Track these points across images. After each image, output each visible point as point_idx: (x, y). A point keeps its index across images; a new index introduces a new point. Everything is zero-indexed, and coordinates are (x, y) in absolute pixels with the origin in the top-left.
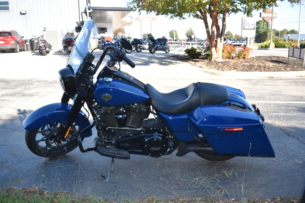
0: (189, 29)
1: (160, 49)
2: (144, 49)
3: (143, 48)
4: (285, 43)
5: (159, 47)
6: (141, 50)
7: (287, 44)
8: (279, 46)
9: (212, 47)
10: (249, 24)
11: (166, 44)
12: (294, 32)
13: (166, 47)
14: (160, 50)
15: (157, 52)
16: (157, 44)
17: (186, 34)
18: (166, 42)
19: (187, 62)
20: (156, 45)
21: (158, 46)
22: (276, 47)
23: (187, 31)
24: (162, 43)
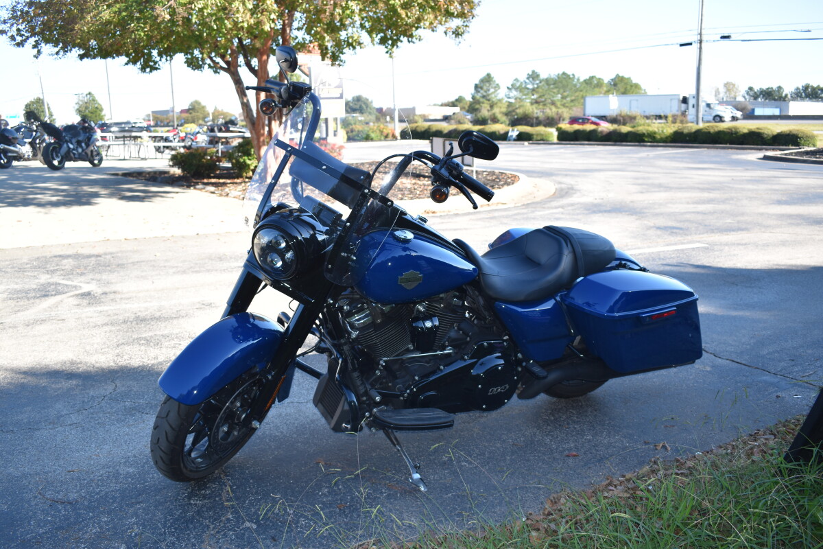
0: (84, 95)
1: (76, 156)
2: (19, 158)
3: (15, 155)
4: (368, 129)
5: (74, 149)
6: (9, 162)
7: (373, 132)
8: (356, 138)
9: (261, 144)
10: (330, 85)
11: (91, 141)
12: (362, 101)
13: (92, 151)
14: (75, 160)
15: (68, 164)
16: (67, 142)
17: (78, 109)
18: (92, 136)
19: (192, 188)
20: (65, 145)
21: (71, 146)
22: (350, 139)
23: (81, 103)
24: (80, 139)
